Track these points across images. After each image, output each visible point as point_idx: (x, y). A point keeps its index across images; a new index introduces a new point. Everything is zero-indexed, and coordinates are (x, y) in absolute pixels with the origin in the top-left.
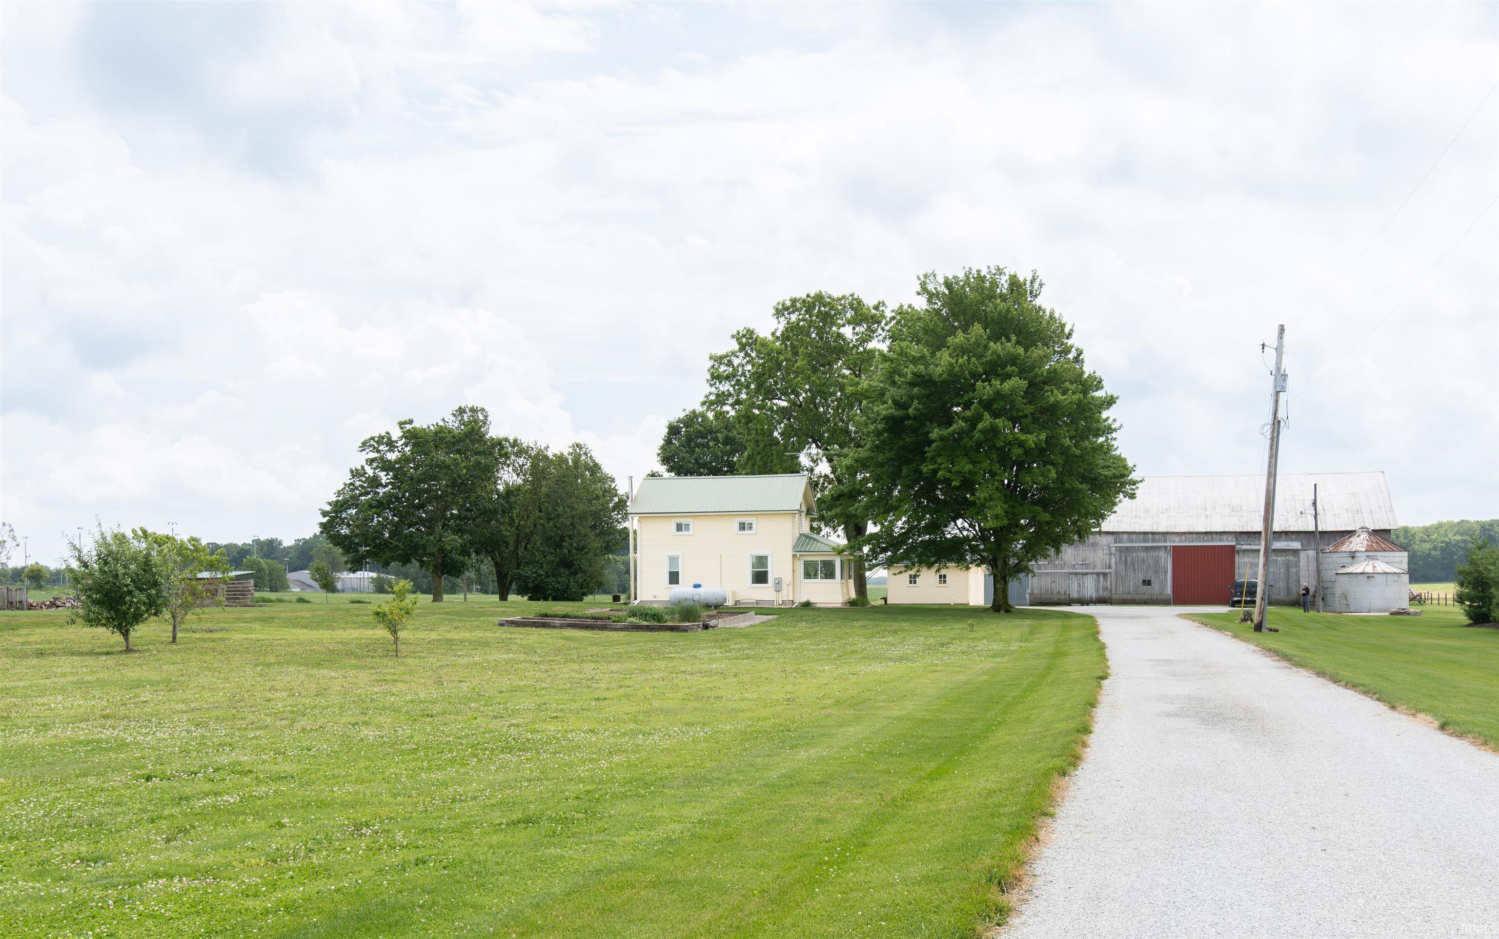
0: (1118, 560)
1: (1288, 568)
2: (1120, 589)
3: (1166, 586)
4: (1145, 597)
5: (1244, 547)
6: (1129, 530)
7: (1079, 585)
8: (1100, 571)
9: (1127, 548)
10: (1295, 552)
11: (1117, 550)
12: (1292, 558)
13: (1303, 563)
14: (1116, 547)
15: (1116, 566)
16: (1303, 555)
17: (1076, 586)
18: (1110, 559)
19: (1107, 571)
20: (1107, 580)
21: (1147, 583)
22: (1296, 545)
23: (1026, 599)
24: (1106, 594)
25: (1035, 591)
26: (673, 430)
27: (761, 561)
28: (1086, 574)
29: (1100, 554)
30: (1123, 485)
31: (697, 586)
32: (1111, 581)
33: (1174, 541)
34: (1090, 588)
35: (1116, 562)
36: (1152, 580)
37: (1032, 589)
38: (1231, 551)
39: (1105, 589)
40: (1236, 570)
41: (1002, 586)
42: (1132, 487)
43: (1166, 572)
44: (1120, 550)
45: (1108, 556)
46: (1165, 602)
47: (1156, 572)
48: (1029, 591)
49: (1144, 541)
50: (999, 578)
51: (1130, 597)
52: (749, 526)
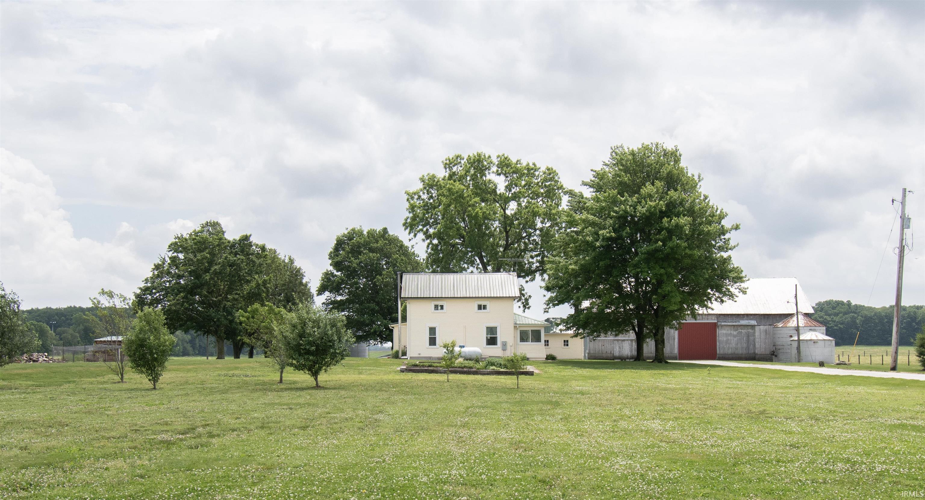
1: (748, 336)
3: (674, 348)
5: (723, 323)
7: (620, 347)
10: (753, 327)
12: (751, 331)
13: (757, 334)
16: (757, 328)
17: (618, 348)
22: (753, 322)
25: (591, 352)
27: (492, 330)
28: (624, 340)
31: (462, 347)
37: (589, 350)
38: (713, 327)
40: (717, 338)
41: (661, 347)
43: (674, 339)
46: (674, 359)
47: (668, 339)
50: (660, 342)
52: (485, 307)
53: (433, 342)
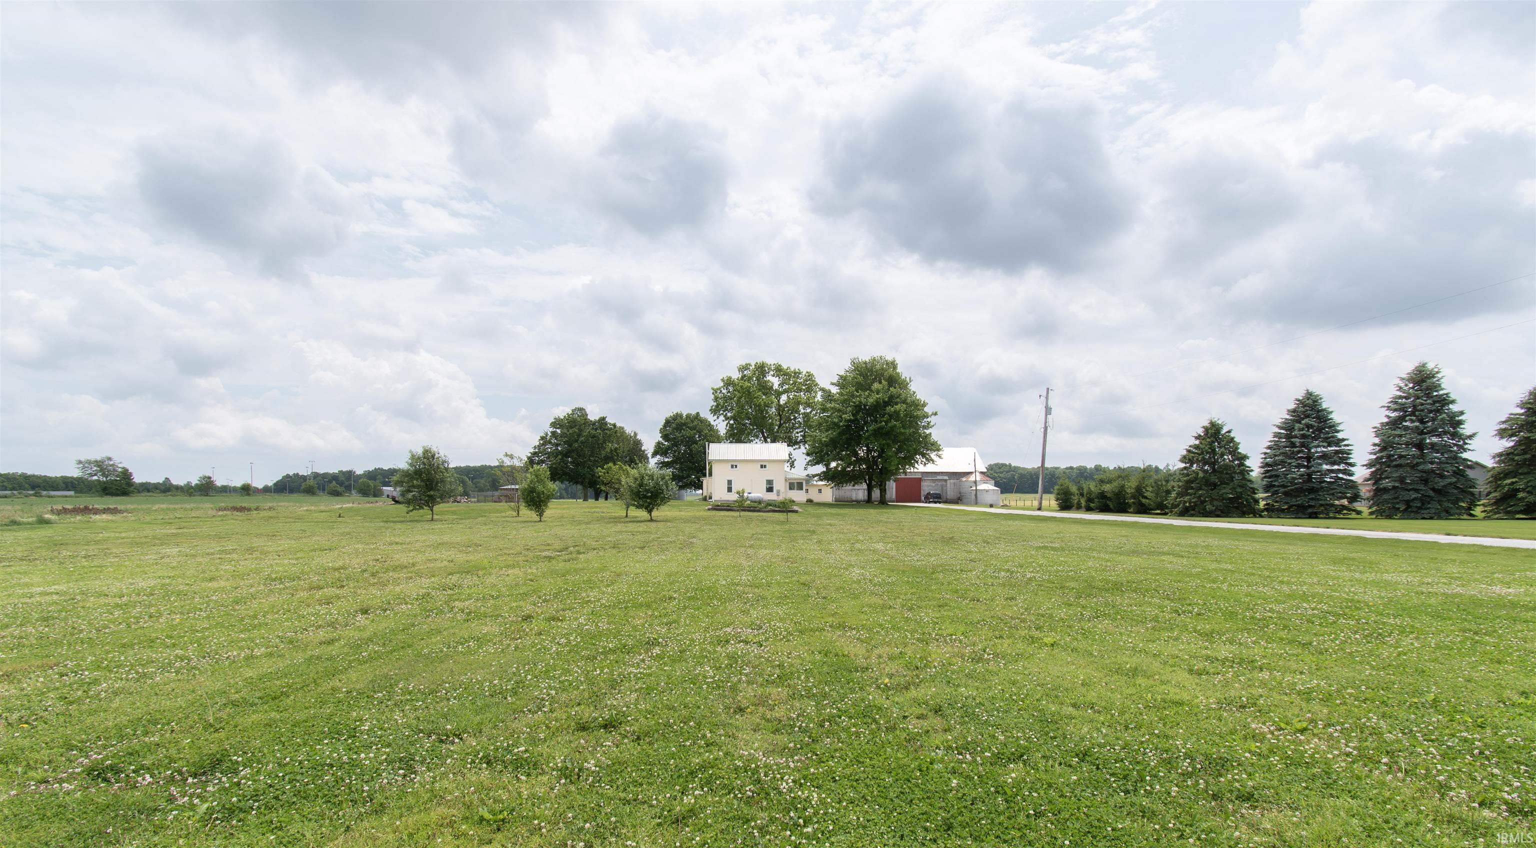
1: (942, 486)
5: (925, 478)
10: (946, 480)
12: (944, 483)
13: (948, 485)
16: (949, 482)
22: (946, 478)
26: (668, 423)
27: (770, 482)
31: (749, 493)
38: (920, 480)
40: (921, 488)
52: (765, 467)
53: (730, 489)
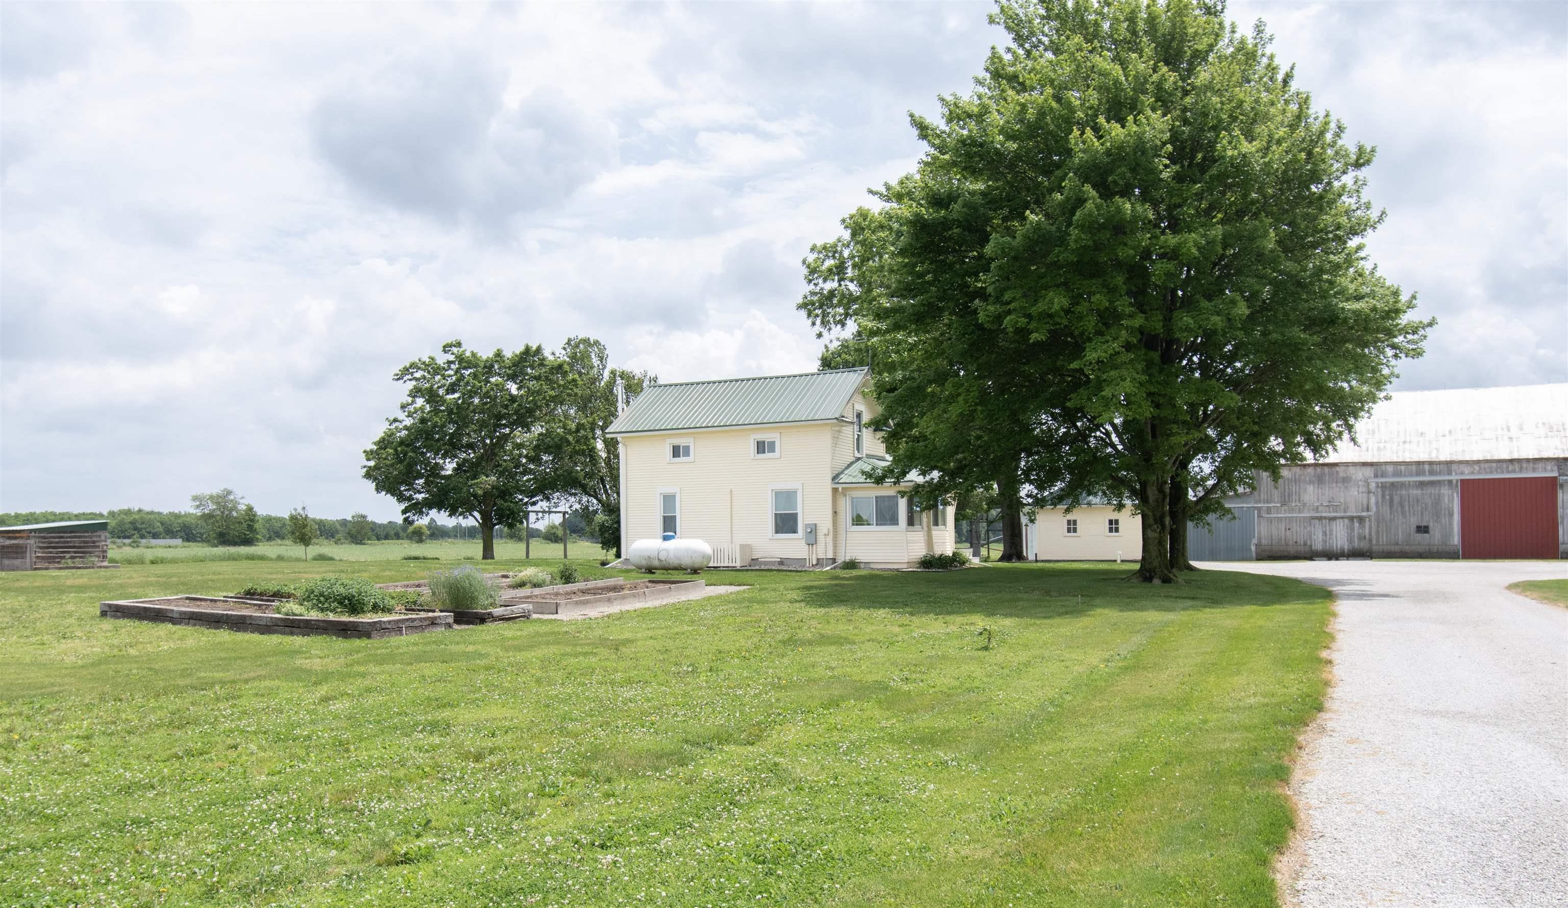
0: (1380, 499)
2: (1384, 539)
3: (1451, 534)
4: (1420, 549)
6: (1395, 460)
7: (1325, 533)
8: (1355, 514)
9: (1393, 484)
11: (1377, 487)
14: (1377, 483)
15: (1377, 507)
17: (1321, 533)
18: (1369, 499)
19: (1364, 514)
20: (1364, 527)
21: (1423, 529)
23: (1250, 549)
24: (1364, 545)
25: (1264, 542)
27: (785, 497)
28: (1334, 519)
29: (1354, 492)
30: (1390, 333)
32: (1370, 528)
33: (1462, 473)
34: (1340, 537)
35: (1377, 503)
36: (1431, 525)
37: (1260, 539)
38: (1551, 485)
39: (1362, 538)
40: (1560, 510)
41: (1157, 535)
42: (1410, 337)
43: (1451, 515)
44: (1383, 486)
45: (1365, 495)
46: (1451, 555)
47: (1437, 515)
48: (1255, 541)
49: (1418, 474)
50: (1151, 521)
51: (1397, 548)
52: (772, 447)
53: (669, 525)
